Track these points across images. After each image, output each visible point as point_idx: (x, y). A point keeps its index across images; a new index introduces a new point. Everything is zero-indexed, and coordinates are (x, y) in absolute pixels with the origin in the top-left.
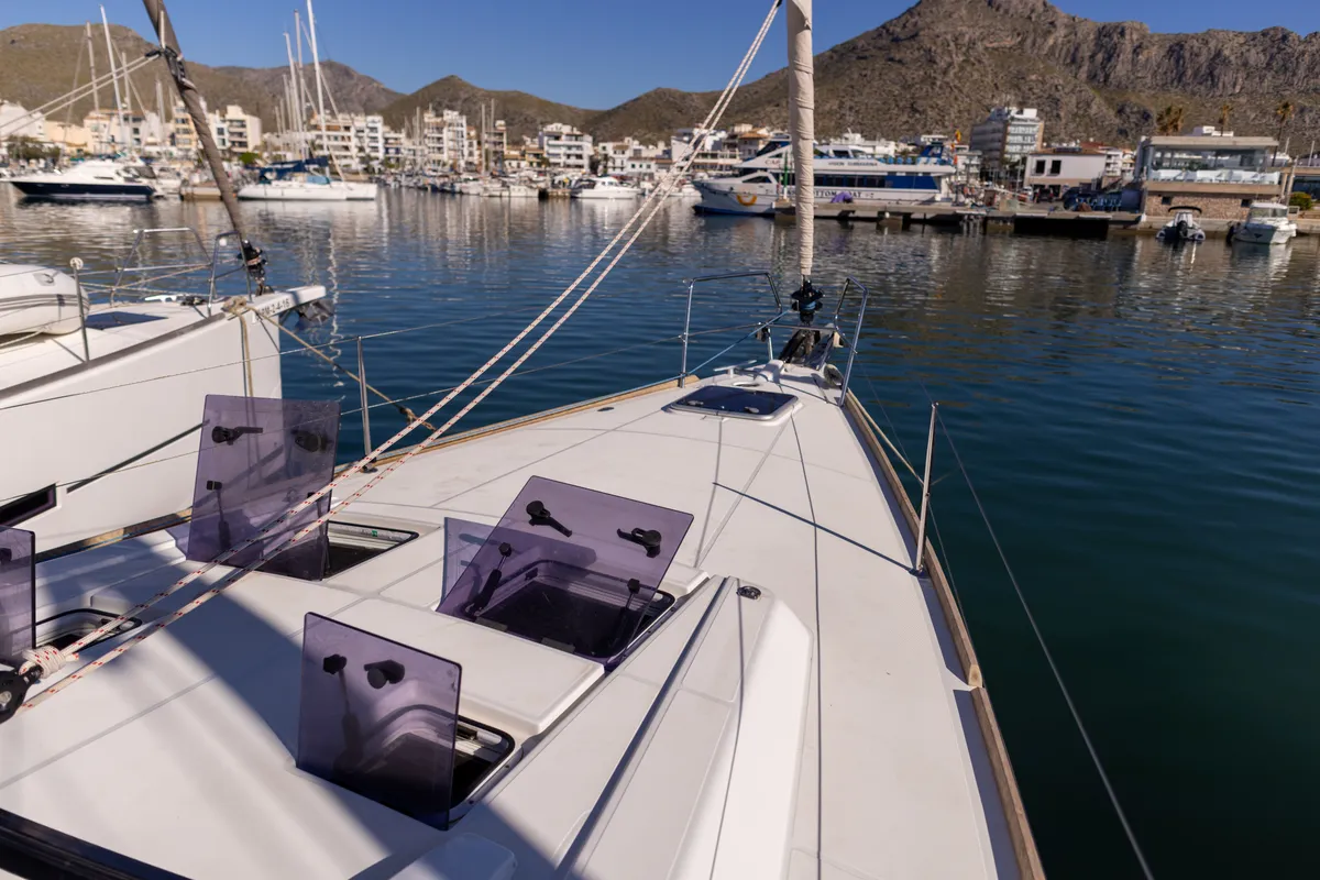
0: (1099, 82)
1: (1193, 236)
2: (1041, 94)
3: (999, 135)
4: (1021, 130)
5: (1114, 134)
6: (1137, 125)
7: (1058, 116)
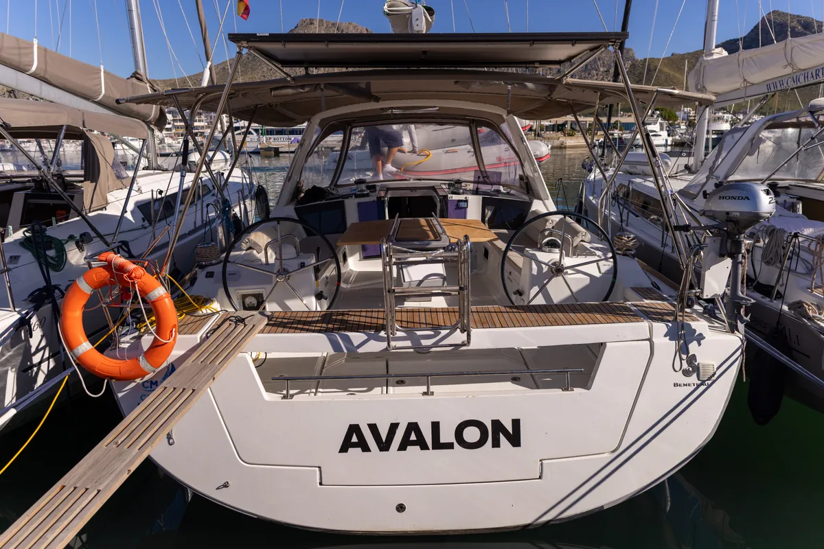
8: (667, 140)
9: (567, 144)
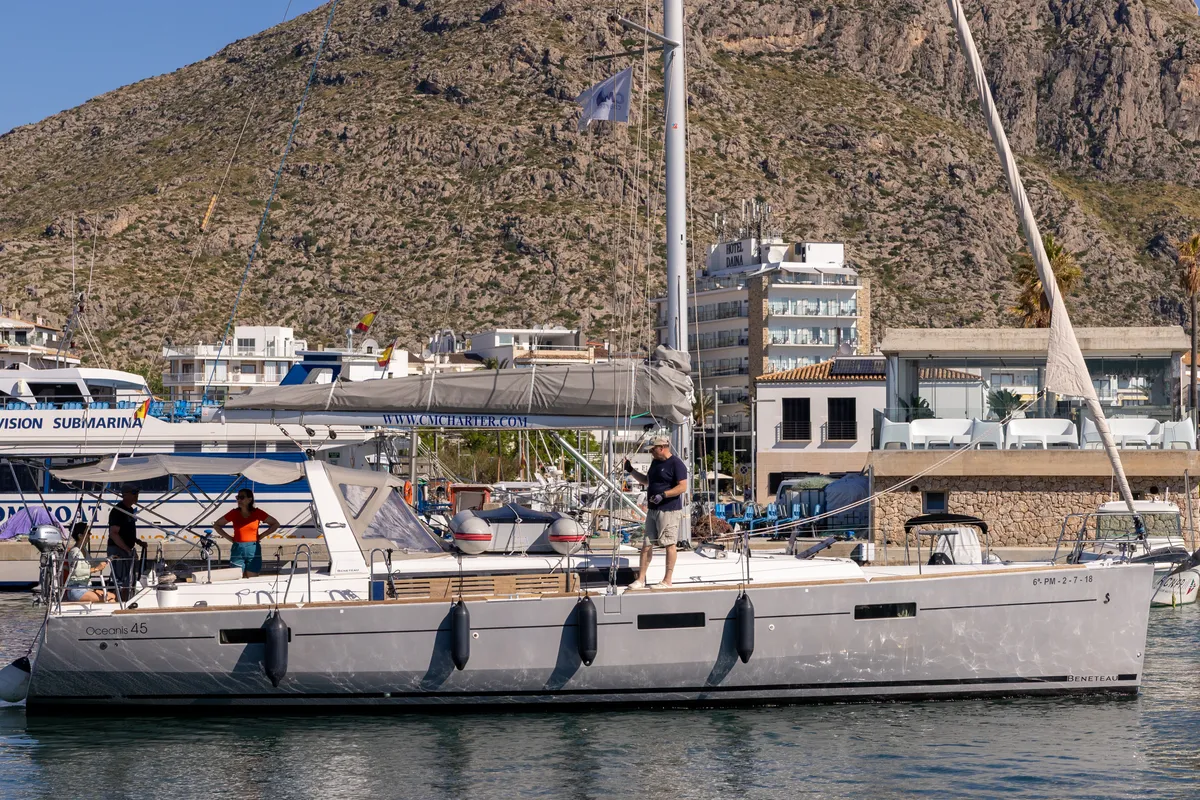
0: (1076, 157)
2: (904, 194)
3: (740, 325)
4: (802, 308)
7: (968, 259)
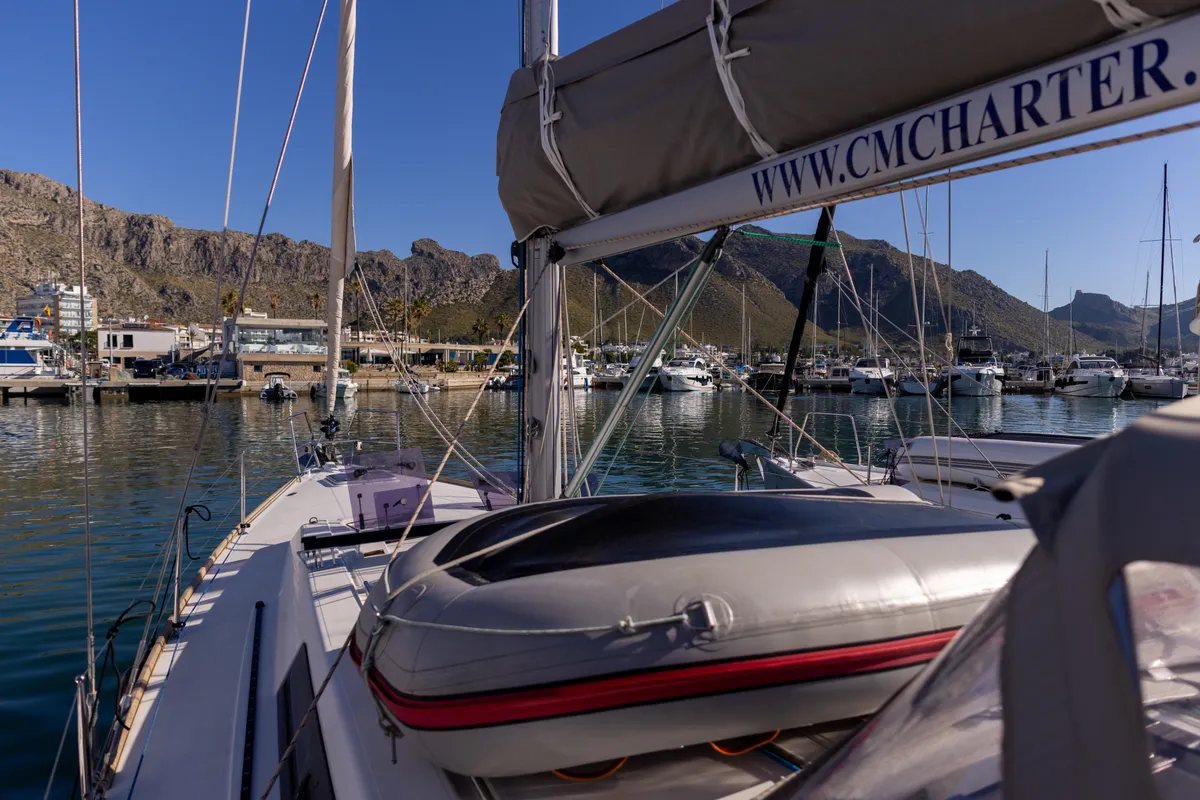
0: (137, 265)
1: (288, 395)
3: (51, 310)
4: (73, 305)
5: (160, 312)
6: (179, 304)
7: (102, 293)
8: (586, 380)
9: (450, 385)
